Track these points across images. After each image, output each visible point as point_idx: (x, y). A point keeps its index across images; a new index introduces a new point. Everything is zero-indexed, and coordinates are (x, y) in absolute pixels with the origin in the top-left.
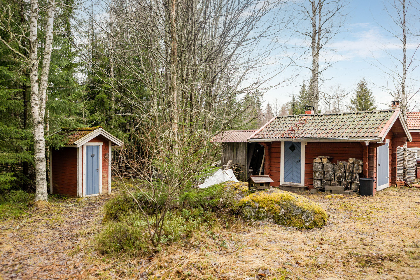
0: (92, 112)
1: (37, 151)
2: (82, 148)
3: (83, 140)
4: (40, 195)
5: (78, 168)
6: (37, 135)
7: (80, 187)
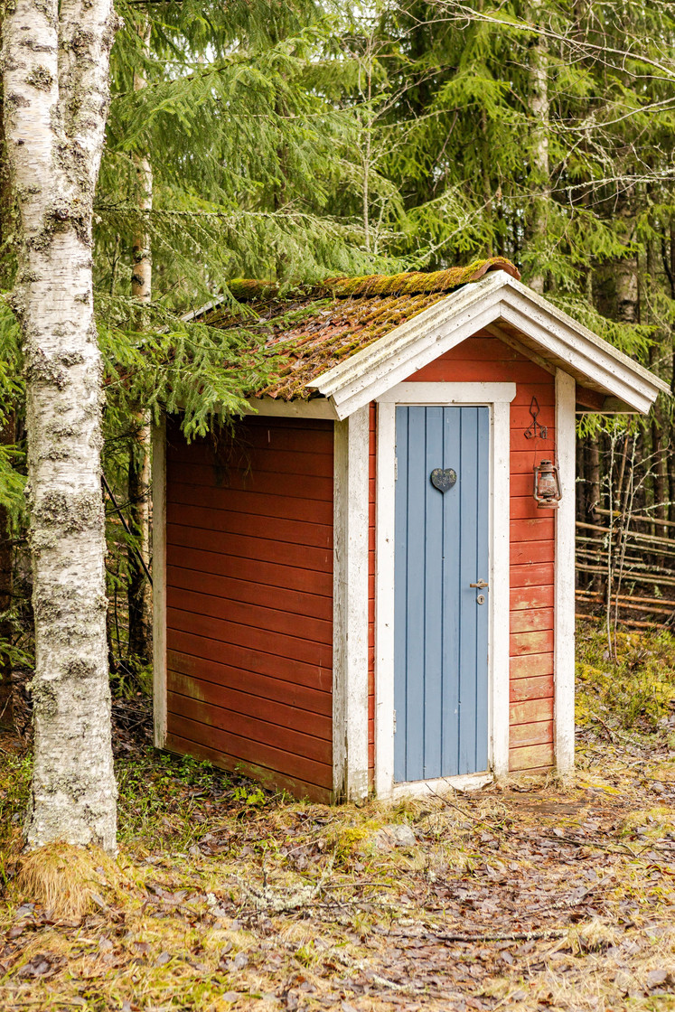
0: (418, 193)
1: (45, 447)
2: (366, 427)
3: (378, 365)
4: (61, 799)
5: (344, 573)
6: (41, 323)
7: (354, 717)
